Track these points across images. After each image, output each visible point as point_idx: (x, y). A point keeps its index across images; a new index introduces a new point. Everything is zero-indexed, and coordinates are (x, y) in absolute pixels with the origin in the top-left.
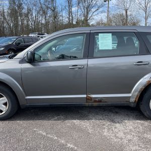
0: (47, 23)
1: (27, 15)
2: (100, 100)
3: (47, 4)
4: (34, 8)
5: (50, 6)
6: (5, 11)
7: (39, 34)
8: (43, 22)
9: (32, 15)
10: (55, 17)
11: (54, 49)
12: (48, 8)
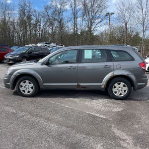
0: (54, 33)
1: (35, 26)
2: (85, 87)
3: (54, 16)
4: (42, 19)
5: (57, 18)
6: (15, 21)
7: (46, 43)
8: (50, 31)
9: (40, 25)
10: (61, 28)
11: (60, 57)
12: (55, 19)
